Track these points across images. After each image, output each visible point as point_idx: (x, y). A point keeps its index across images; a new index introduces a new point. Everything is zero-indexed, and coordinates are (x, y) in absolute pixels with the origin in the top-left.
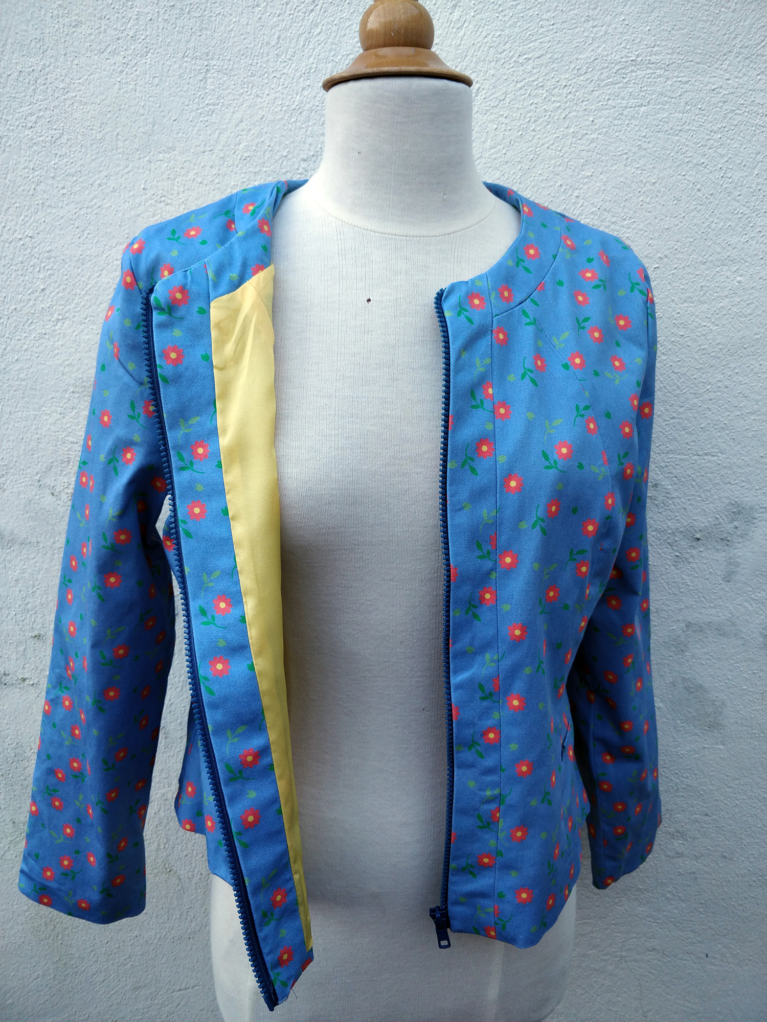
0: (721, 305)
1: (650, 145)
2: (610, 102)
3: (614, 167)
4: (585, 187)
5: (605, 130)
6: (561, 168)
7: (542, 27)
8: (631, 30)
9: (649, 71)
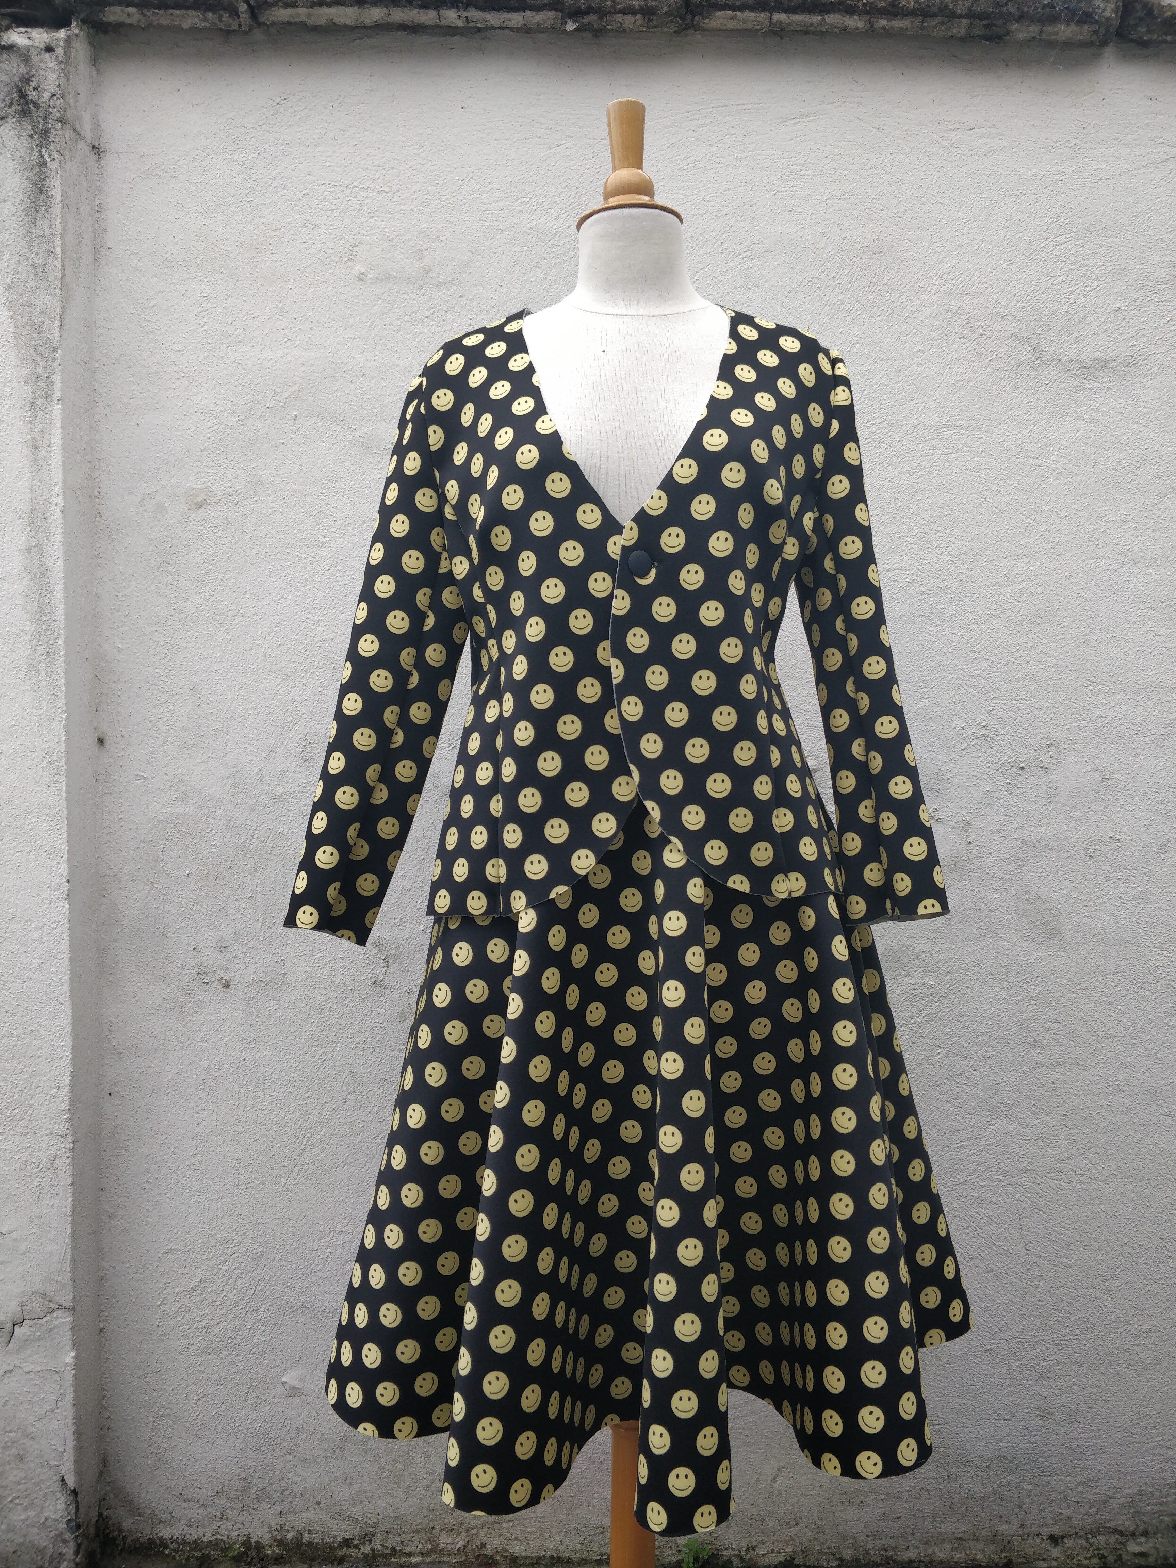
0: (1021, 587)
1: (960, 479)
2: (930, 451)
3: (937, 493)
4: (917, 507)
5: (928, 469)
6: (899, 495)
7: (881, 404)
8: (941, 406)
9: (955, 431)
